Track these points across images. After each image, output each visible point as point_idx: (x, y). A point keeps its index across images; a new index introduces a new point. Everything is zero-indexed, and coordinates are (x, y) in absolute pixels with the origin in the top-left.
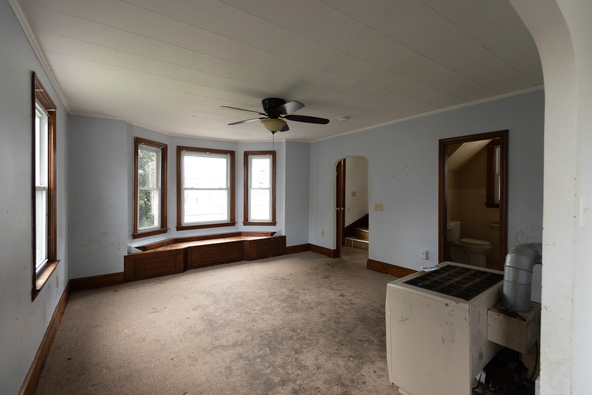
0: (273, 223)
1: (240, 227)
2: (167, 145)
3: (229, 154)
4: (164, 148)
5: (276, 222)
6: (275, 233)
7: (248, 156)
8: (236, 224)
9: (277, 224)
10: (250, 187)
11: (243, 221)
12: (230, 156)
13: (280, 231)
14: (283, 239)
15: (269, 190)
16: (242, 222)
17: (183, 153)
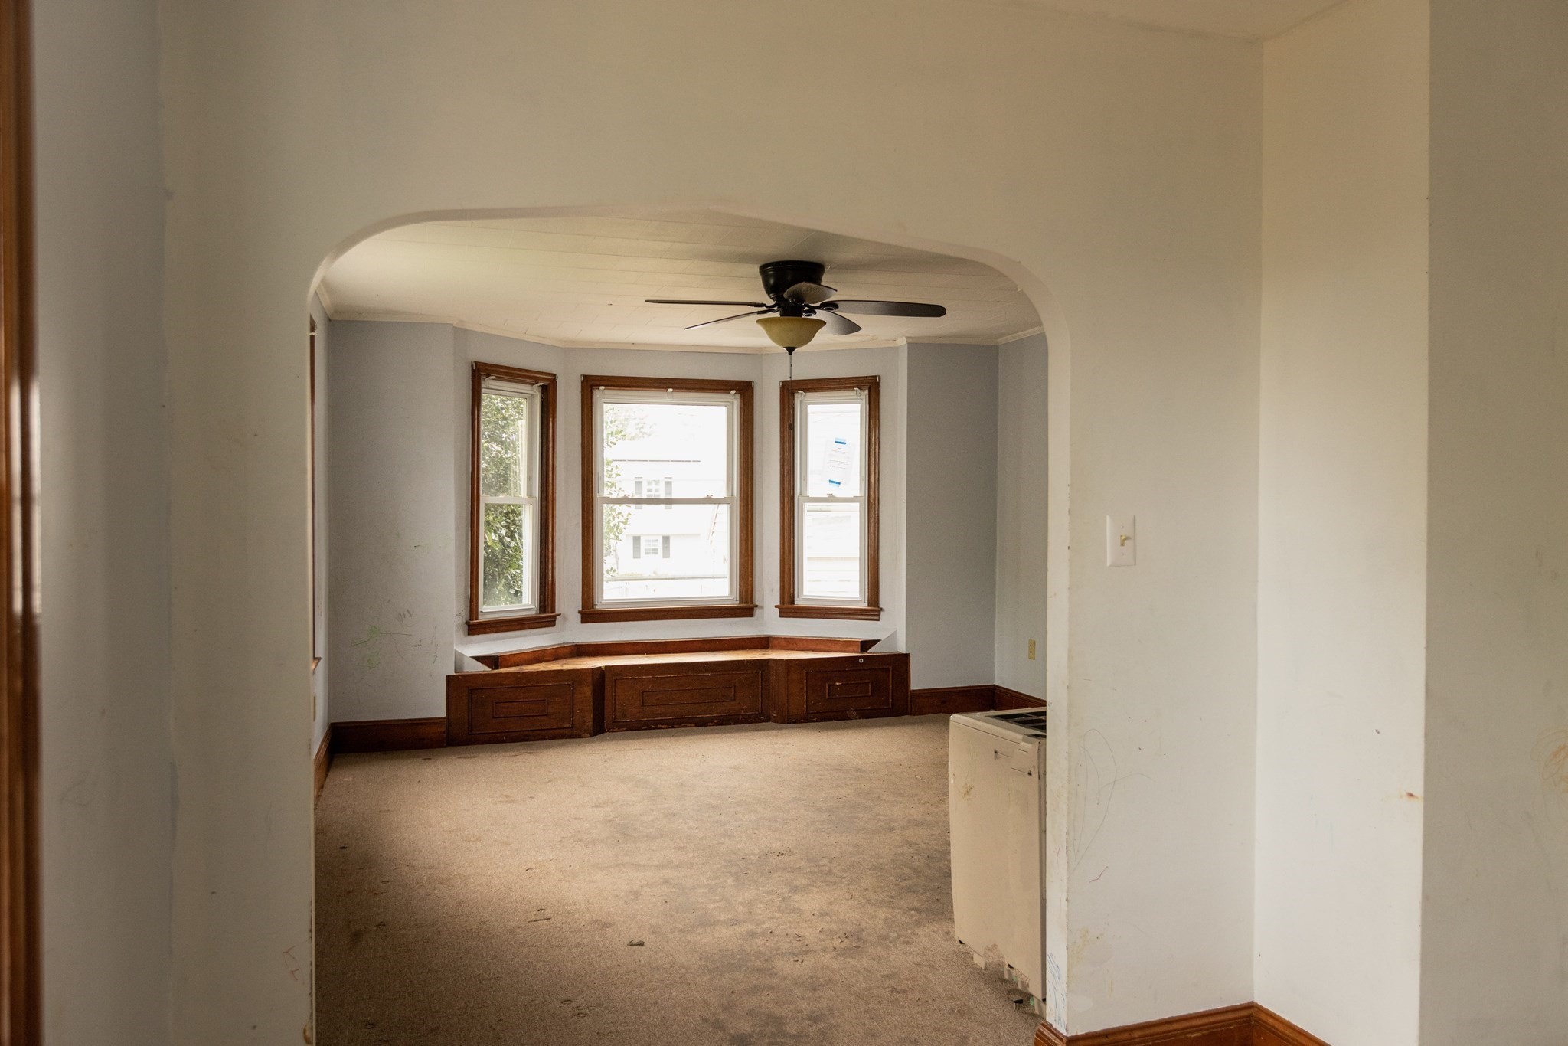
0: (873, 610)
1: (770, 622)
2: (555, 375)
3: (733, 392)
4: (546, 383)
5: (881, 609)
6: (875, 642)
7: (794, 396)
8: (757, 612)
9: (882, 613)
10: (801, 495)
11: (778, 603)
12: (738, 396)
13: (893, 637)
14: (900, 663)
15: (857, 505)
16: (776, 607)
17: (601, 395)
